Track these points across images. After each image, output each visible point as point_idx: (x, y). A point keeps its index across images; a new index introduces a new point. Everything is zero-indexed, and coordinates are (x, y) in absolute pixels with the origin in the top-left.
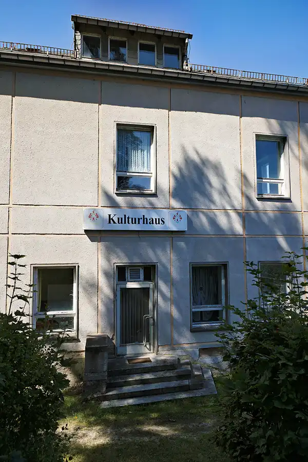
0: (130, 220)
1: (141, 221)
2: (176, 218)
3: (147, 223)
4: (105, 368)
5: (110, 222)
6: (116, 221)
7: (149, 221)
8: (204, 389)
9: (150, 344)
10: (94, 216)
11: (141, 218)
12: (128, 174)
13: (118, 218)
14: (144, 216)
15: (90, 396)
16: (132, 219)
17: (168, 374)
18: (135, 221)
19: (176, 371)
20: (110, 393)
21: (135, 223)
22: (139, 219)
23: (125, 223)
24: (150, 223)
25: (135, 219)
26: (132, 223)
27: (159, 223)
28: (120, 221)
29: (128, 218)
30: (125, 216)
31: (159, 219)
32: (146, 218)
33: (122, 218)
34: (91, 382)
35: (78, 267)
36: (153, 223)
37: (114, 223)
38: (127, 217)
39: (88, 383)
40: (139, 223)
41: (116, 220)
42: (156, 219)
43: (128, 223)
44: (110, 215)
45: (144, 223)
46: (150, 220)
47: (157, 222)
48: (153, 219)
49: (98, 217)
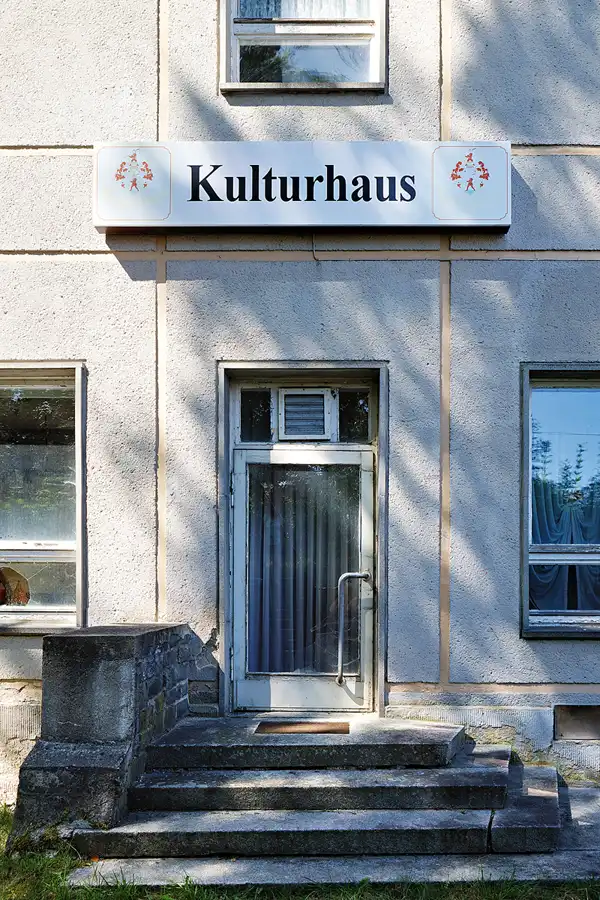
0: (276, 185)
1: (320, 189)
2: (465, 176)
3: (343, 197)
4: (124, 727)
5: (195, 197)
6: (220, 188)
7: (350, 189)
8: (563, 858)
9: (359, 679)
10: (136, 173)
11: (320, 179)
12: (280, 29)
13: (230, 181)
14: (330, 169)
15: (43, 831)
16: (284, 180)
17: (402, 780)
18: (292, 190)
19: (442, 772)
20: (134, 829)
21: (296, 197)
22: (310, 181)
23: (255, 197)
24: (355, 197)
25: (296, 181)
26: (284, 197)
27: (392, 197)
28: (237, 190)
29: (269, 178)
30: (256, 169)
31: (392, 180)
32: (342, 179)
33: (242, 180)
34: (52, 776)
35: (85, 372)
36: (367, 197)
37: (214, 197)
38: (262, 174)
39: (40, 775)
40: (310, 197)
41: (218, 185)
42: (380, 180)
43: (269, 197)
44: (195, 170)
45: (330, 197)
46: (355, 182)
47: (386, 193)
48: (366, 180)
49: (150, 177)
